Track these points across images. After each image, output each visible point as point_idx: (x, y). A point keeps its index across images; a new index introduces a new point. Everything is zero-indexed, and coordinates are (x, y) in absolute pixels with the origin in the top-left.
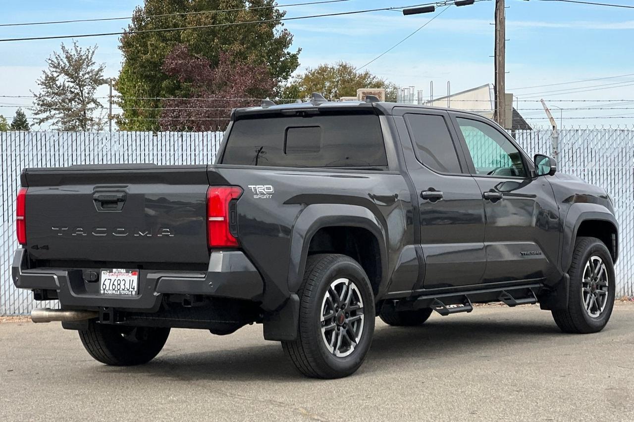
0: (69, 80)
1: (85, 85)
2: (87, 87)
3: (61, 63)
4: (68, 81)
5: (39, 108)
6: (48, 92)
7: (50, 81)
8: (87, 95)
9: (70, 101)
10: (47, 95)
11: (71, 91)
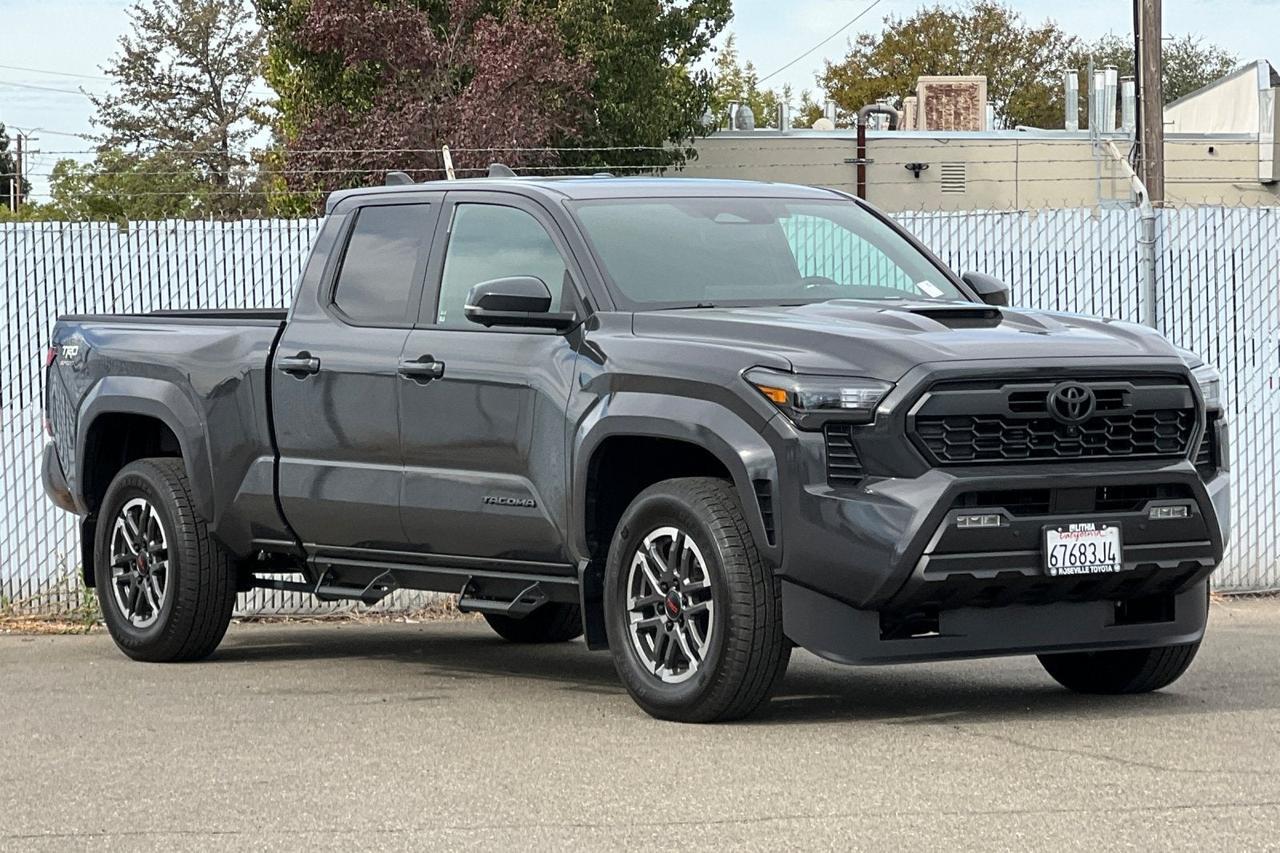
0: (185, 59)
1: (229, 73)
2: (233, 77)
3: (167, 16)
4: (182, 64)
5: (109, 132)
6: (134, 92)
7: (137, 65)
8: (229, 99)
9: (192, 112)
10: (127, 98)
11: (189, 88)
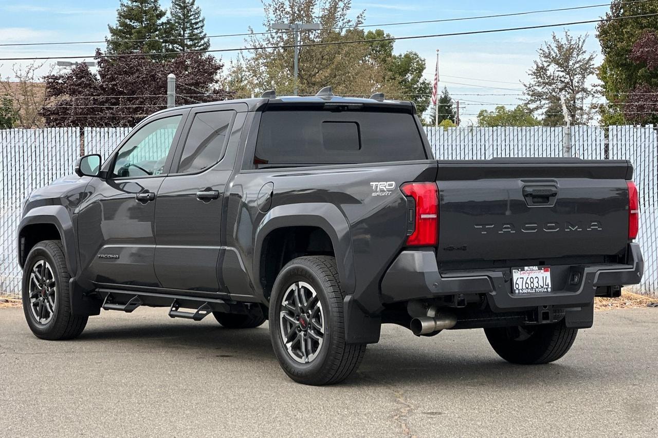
0: (560, 69)
1: (576, 74)
2: (577, 76)
3: (552, 53)
4: (558, 71)
5: (529, 98)
6: (539, 82)
7: (540, 71)
8: (577, 84)
9: (561, 90)
10: (537, 84)
11: (561, 80)
